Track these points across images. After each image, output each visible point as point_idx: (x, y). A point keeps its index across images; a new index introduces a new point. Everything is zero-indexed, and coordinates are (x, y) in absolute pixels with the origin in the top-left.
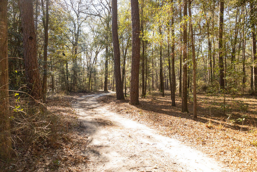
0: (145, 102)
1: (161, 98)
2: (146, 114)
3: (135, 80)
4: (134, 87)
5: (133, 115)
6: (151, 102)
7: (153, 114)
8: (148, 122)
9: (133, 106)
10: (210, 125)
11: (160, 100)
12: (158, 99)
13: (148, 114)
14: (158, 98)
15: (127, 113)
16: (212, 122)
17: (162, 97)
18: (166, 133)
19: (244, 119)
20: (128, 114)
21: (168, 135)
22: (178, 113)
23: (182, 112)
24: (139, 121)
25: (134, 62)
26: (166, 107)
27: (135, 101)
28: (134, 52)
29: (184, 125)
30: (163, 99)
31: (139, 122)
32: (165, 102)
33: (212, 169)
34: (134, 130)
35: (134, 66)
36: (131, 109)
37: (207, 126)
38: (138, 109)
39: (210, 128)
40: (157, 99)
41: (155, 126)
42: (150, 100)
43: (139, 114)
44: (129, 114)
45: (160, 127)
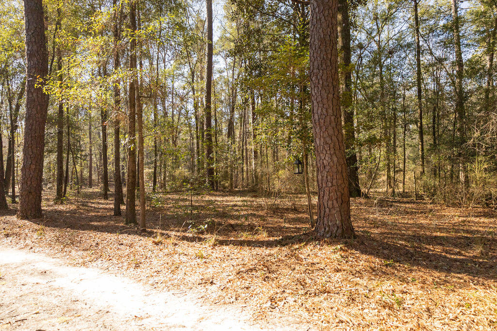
0: (60, 212)
1: (100, 202)
2: (51, 234)
3: (33, 167)
4: (29, 183)
5: (20, 239)
6: (73, 212)
7: (69, 232)
8: (51, 248)
9: (26, 221)
10: (159, 239)
11: (96, 206)
12: (93, 205)
13: (57, 233)
14: (93, 203)
15: (7, 235)
16: (162, 234)
17: (103, 201)
18: (81, 261)
19: (206, 226)
20: (8, 238)
21: (84, 263)
22: (117, 227)
23: (126, 224)
24: (31, 248)
25: (31, 130)
26: (101, 218)
27: (33, 210)
28: (30, 109)
29: (120, 245)
30: (103, 204)
31: (32, 250)
32: (106, 209)
33: (132, 296)
34: (14, 266)
35: (30, 139)
36: (19, 227)
37: (154, 242)
38: (36, 226)
39: (157, 244)
40: (90, 204)
41: (65, 253)
42: (73, 207)
43: (35, 236)
44: (11, 238)
45: (73, 253)
